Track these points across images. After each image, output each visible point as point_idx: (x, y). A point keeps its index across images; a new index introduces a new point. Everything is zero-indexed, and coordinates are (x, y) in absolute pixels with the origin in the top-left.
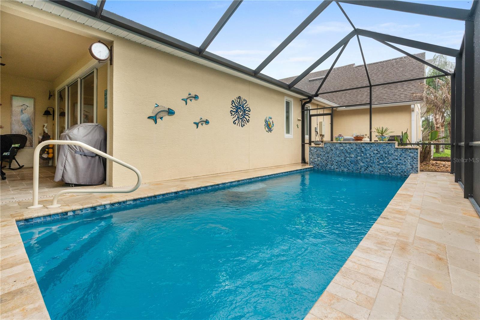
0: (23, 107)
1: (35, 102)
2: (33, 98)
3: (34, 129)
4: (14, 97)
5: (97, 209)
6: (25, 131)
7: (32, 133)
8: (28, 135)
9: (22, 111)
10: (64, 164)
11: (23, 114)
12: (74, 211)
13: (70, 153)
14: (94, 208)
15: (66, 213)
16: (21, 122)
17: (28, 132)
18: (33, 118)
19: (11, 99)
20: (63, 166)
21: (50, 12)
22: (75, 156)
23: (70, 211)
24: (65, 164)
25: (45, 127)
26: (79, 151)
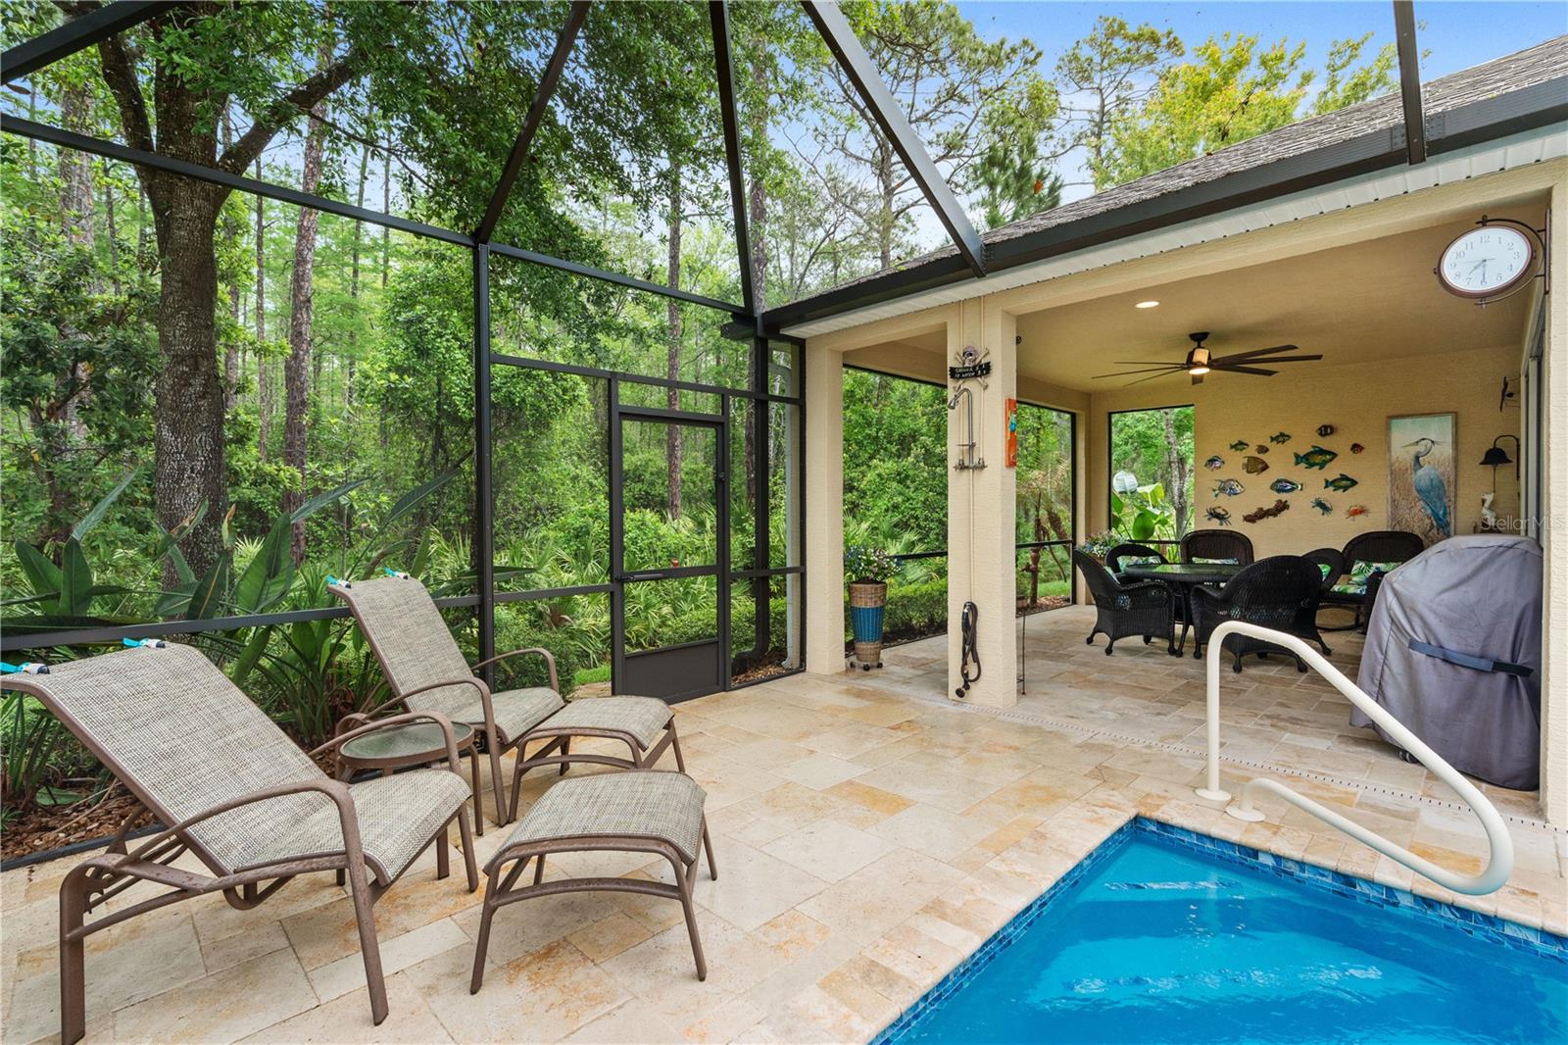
0: (1421, 448)
1: (1456, 425)
2: (1448, 413)
3: (1455, 512)
4: (1395, 423)
5: (1358, 889)
6: (1427, 521)
7: (1448, 524)
8: (1435, 531)
9: (1417, 458)
10: (1378, 677)
11: (1421, 467)
12: (1277, 858)
13: (1397, 644)
14: (1349, 880)
15: (1255, 853)
16: (1415, 493)
17: (1435, 523)
18: (1452, 478)
19: (1388, 428)
20: (1377, 682)
21: (1292, 219)
22: (1410, 655)
23: (1267, 852)
24: (1382, 676)
25: (1487, 505)
26: (1425, 641)
